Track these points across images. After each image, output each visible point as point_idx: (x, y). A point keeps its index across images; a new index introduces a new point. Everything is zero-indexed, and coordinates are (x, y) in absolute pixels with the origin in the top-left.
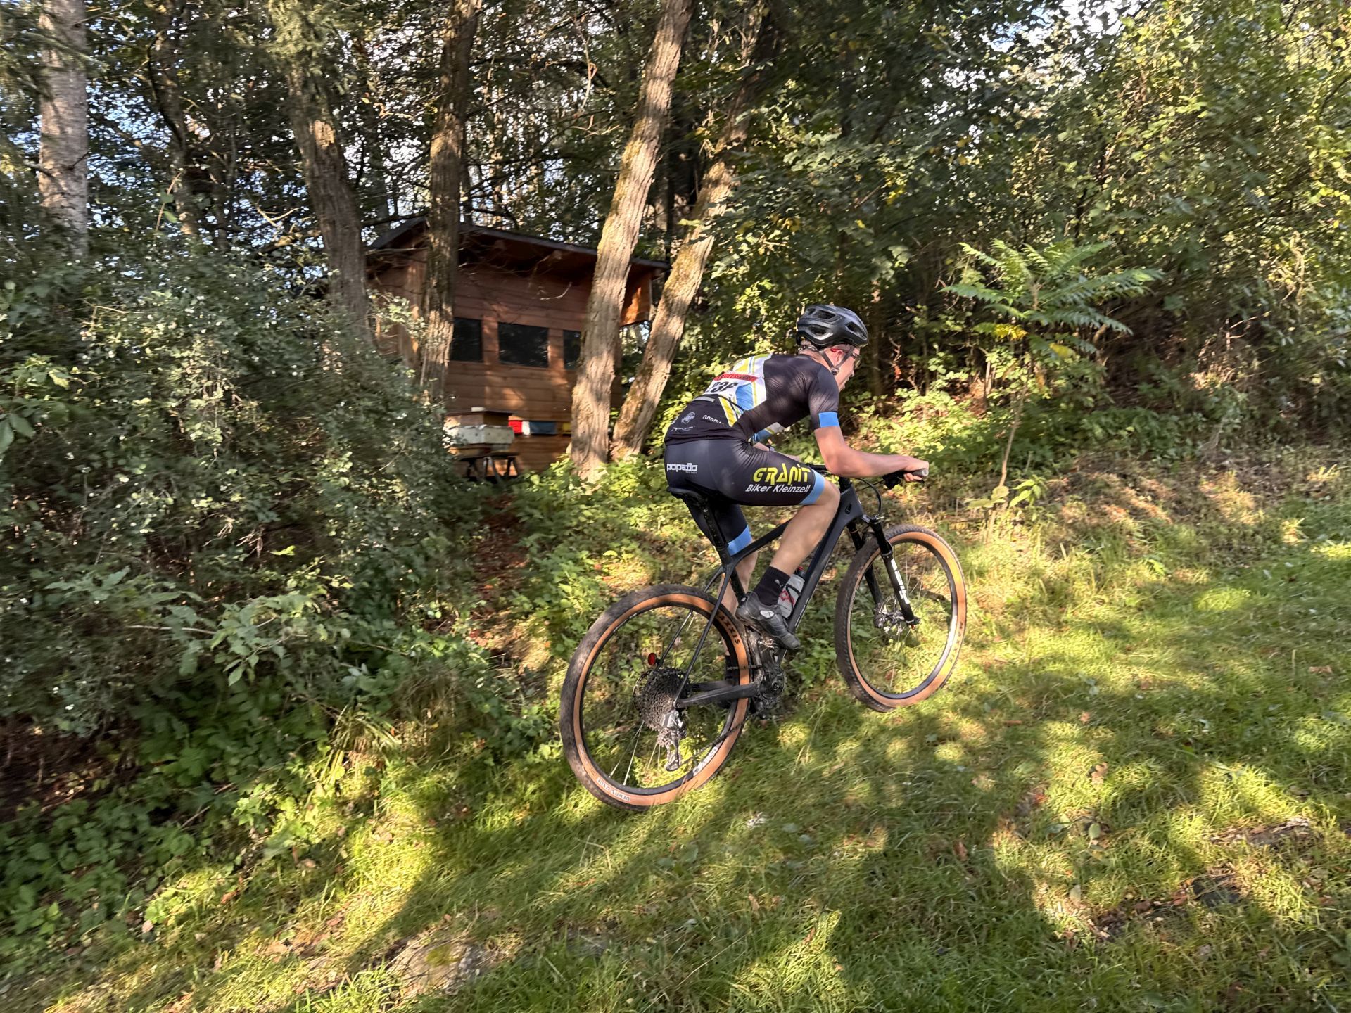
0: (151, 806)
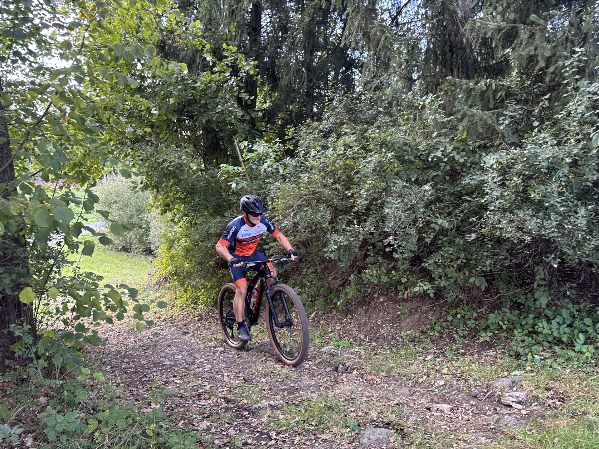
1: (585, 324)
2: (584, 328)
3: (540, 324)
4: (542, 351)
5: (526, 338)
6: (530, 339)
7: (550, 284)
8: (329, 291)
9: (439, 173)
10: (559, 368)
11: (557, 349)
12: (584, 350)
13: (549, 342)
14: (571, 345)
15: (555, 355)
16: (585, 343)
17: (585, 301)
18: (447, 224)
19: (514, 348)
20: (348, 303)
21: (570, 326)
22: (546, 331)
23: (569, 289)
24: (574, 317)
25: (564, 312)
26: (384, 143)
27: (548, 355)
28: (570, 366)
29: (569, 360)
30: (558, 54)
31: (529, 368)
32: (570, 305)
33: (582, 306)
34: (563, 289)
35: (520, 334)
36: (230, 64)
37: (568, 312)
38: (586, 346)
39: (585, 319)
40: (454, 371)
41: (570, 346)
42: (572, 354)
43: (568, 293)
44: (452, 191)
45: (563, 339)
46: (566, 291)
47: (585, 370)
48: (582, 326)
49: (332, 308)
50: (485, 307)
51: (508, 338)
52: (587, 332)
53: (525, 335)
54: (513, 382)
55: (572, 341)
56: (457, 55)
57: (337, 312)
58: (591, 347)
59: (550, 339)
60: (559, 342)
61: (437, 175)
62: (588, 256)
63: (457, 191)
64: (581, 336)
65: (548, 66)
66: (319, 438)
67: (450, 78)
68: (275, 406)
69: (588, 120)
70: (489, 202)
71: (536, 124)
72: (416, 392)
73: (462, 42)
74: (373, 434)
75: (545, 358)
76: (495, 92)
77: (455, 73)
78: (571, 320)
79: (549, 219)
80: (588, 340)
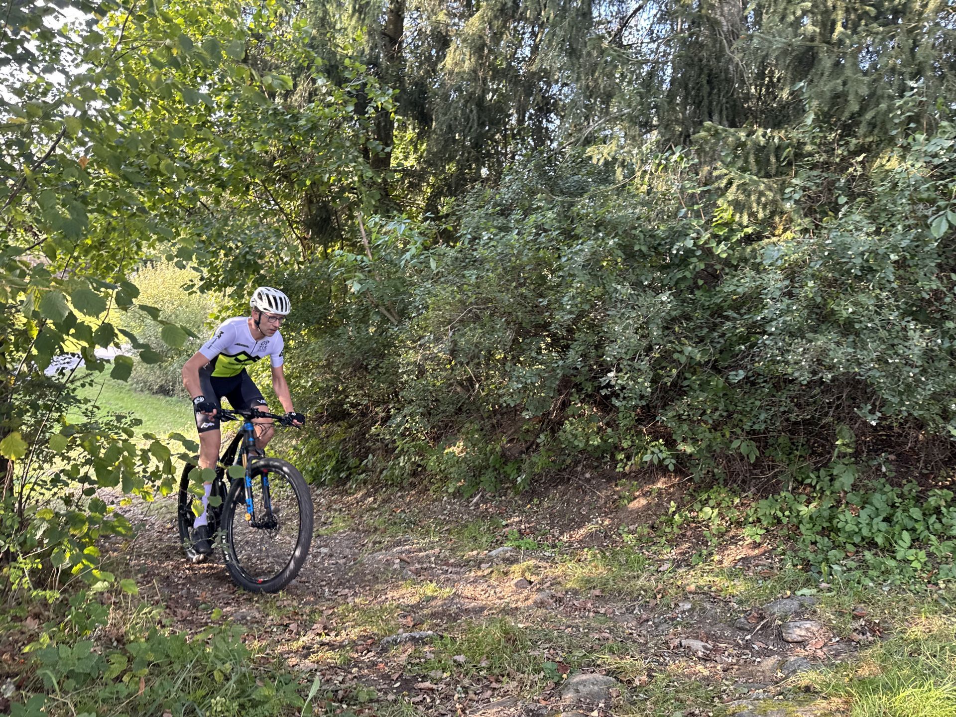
1: (911, 518)
2: (910, 524)
3: (841, 517)
4: (844, 559)
5: (818, 538)
6: (826, 539)
7: (857, 454)
8: (503, 460)
9: (688, 274)
10: (871, 584)
11: (868, 555)
12: (911, 558)
13: (854, 544)
14: (889, 549)
15: (864, 566)
16: (912, 547)
17: (909, 481)
18: (699, 355)
19: (801, 554)
20: (534, 479)
21: (888, 520)
22: (850, 527)
23: (885, 462)
24: (893, 506)
25: (878, 500)
26: (601, 224)
27: (852, 564)
28: (889, 582)
29: (887, 572)
30: (879, 92)
31: (824, 585)
32: (888, 488)
33: (906, 489)
34: (875, 463)
35: (809, 533)
36: (354, 92)
37: (884, 497)
38: (913, 551)
39: (911, 510)
40: (706, 588)
41: (888, 551)
42: (892, 563)
43: (884, 469)
44: (707, 303)
45: (876, 539)
46: (880, 465)
47: (912, 588)
48: (907, 521)
49: (508, 488)
50: (753, 489)
51: (789, 538)
52: (914, 530)
53: (818, 533)
54: (802, 605)
55: (891, 545)
56: (719, 90)
57: (516, 494)
58: (922, 554)
59: (857, 539)
60: (872, 544)
61: (684, 278)
62: (921, 407)
63: (716, 304)
64: (906, 535)
65: (862, 111)
66: (494, 689)
67: (708, 123)
68: (421, 638)
69: (925, 195)
70: (767, 321)
71: (843, 200)
72: (648, 621)
73: (727, 71)
74: (583, 683)
75: (850, 570)
76: (779, 149)
77: (716, 117)
78: (889, 510)
79: (864, 347)
80: (917, 542)
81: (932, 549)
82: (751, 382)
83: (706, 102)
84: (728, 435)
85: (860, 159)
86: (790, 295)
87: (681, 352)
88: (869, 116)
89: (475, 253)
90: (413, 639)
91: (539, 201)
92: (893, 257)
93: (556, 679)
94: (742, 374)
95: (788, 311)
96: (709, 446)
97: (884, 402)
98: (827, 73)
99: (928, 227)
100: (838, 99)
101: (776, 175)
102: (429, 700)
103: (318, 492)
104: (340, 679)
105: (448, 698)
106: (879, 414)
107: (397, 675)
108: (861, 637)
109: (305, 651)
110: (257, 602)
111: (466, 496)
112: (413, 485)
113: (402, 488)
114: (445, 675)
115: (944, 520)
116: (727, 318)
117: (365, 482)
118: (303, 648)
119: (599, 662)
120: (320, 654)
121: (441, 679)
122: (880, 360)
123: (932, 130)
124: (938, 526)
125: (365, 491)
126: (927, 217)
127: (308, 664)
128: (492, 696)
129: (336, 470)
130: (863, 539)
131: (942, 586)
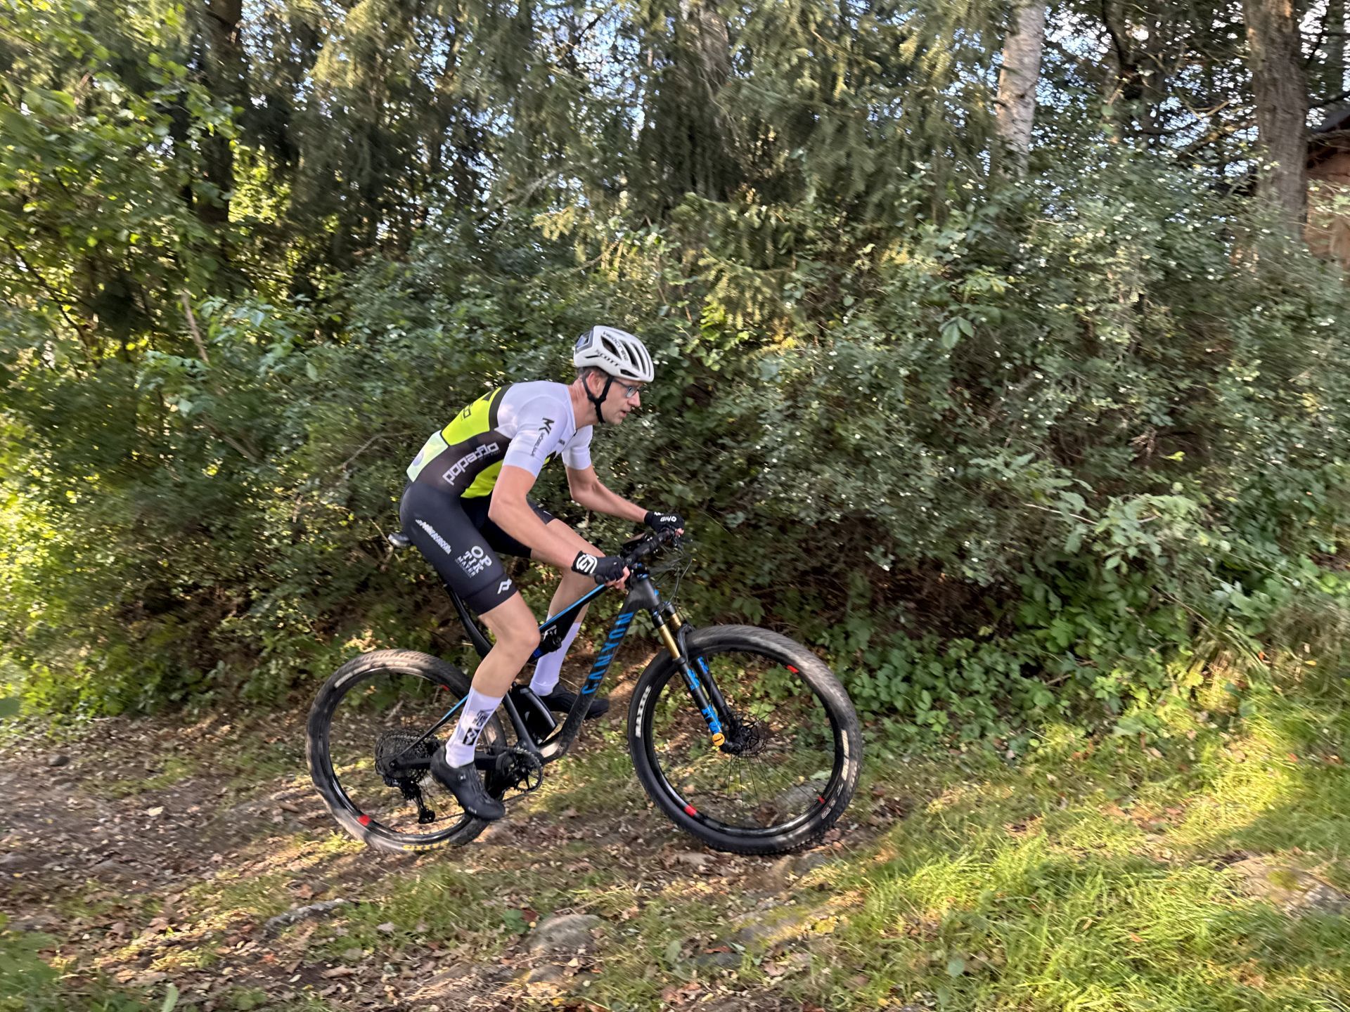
0: (1023, 660)
1: (931, 675)
2: (929, 681)
3: (858, 681)
7: (873, 605)
10: (891, 757)
11: (887, 723)
12: (932, 721)
13: (874, 713)
14: (910, 714)
15: (884, 735)
16: (933, 708)
17: (930, 632)
21: (907, 679)
22: (868, 692)
23: (903, 612)
24: (913, 663)
25: (896, 656)
27: (870, 735)
28: (910, 751)
29: (907, 741)
30: (887, 169)
32: (907, 642)
33: (926, 641)
34: (893, 613)
37: (903, 654)
38: (934, 713)
39: (931, 665)
41: (907, 715)
42: (912, 730)
43: (902, 620)
44: (699, 428)
45: (895, 703)
46: (898, 616)
47: (933, 755)
48: (927, 679)
52: (934, 688)
55: (911, 707)
58: (943, 716)
59: (875, 706)
60: (891, 710)
61: (670, 396)
62: (936, 546)
63: (709, 428)
64: (926, 695)
65: (869, 190)
66: (438, 958)
67: (691, 195)
68: (327, 911)
69: (936, 298)
70: (768, 450)
71: (849, 301)
72: (636, 838)
73: (712, 124)
74: (557, 928)
75: (868, 742)
76: (777, 232)
77: (700, 186)
78: (908, 667)
79: (875, 479)
80: (938, 703)
81: (953, 708)
82: (752, 526)
83: (687, 164)
84: (728, 591)
85: (868, 249)
86: (792, 417)
87: (670, 492)
88: (875, 198)
89: (378, 357)
90: (315, 914)
91: (471, 283)
92: (903, 372)
93: (522, 931)
94: (741, 516)
95: (792, 437)
96: (707, 608)
97: (897, 544)
98: (828, 141)
99: (940, 335)
100: (841, 174)
101: (774, 266)
102: (344, 989)
103: (134, 726)
104: (206, 986)
105: (372, 981)
106: (892, 557)
107: (294, 966)
108: (881, 819)
109: (143, 959)
110: (48, 902)
111: (379, 708)
112: (294, 701)
113: (277, 708)
114: (366, 953)
115: (965, 674)
116: (724, 447)
117: (214, 704)
118: (140, 954)
119: (576, 900)
120: (169, 958)
121: (361, 959)
122: (892, 494)
123: (942, 219)
124: (960, 682)
125: (215, 717)
126: (937, 324)
127: (150, 974)
128: (436, 968)
129: (163, 689)
130: (882, 704)
131: (964, 749)
